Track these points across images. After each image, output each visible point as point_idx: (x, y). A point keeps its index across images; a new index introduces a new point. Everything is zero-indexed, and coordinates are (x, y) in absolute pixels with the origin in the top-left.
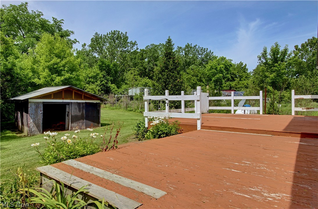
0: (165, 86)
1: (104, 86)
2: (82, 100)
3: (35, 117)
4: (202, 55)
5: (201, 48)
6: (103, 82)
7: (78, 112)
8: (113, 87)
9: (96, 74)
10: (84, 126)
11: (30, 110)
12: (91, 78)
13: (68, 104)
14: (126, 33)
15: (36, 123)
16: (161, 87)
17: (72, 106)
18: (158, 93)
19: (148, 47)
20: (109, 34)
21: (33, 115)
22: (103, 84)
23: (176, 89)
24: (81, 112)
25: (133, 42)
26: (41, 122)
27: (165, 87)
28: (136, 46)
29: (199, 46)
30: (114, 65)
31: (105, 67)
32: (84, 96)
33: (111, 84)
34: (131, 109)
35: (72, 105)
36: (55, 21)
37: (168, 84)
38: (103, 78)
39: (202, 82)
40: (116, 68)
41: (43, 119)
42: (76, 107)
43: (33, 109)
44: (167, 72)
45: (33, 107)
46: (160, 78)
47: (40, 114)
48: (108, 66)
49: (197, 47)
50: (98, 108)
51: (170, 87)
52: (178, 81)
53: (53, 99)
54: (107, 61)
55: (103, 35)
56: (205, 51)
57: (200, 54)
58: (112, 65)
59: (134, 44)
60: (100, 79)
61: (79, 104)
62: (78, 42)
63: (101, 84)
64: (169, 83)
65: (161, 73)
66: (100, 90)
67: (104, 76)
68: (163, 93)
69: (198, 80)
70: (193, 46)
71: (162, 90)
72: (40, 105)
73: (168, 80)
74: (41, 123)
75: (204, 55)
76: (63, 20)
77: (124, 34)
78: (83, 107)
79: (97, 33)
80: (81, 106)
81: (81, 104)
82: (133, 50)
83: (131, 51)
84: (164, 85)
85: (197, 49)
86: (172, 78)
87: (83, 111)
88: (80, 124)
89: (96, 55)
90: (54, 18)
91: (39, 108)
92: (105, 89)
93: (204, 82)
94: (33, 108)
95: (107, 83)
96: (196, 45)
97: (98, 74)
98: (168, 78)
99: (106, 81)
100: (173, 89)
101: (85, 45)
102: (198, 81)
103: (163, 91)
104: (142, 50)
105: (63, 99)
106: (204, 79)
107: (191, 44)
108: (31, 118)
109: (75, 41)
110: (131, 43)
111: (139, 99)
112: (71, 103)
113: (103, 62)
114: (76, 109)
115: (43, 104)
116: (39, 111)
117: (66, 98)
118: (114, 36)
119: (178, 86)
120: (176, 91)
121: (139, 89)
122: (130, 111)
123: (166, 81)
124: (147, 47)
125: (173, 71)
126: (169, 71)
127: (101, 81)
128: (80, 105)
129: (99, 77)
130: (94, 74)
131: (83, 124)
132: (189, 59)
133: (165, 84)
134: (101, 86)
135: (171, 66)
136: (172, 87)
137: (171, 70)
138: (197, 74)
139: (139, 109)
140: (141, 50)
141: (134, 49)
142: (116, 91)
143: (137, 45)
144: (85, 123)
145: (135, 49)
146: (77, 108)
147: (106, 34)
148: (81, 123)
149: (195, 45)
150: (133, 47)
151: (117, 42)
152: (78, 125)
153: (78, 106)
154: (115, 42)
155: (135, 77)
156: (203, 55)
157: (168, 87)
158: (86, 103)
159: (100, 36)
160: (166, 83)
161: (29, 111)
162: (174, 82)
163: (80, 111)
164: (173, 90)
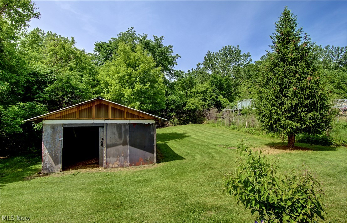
0: (281, 91)
1: (214, 100)
2: (124, 119)
3: (51, 146)
4: (338, 56)
5: (336, 48)
6: (213, 96)
7: (118, 140)
8: (225, 101)
9: (205, 89)
10: (127, 162)
11: (44, 135)
12: (201, 93)
13: (102, 126)
14: (238, 46)
15: (52, 155)
16: (273, 94)
17: (107, 130)
18: (266, 104)
19: (264, 57)
20: (221, 51)
21: (48, 144)
22: (213, 99)
23: (304, 95)
24: (122, 140)
25: (246, 54)
26: (60, 154)
27: (282, 93)
28: (249, 58)
29: (333, 46)
30: (226, 79)
31: (217, 82)
32: (127, 113)
33: (223, 98)
34: (235, 127)
35: (108, 128)
36: (156, 39)
37: (286, 87)
38: (213, 92)
39: (342, 89)
40: (228, 82)
41: (63, 149)
42: (115, 130)
43: (49, 135)
44: (284, 66)
45: (50, 131)
46: (269, 80)
47: (59, 142)
48: (220, 81)
49: (329, 47)
50: (152, 133)
51: (290, 93)
52: (310, 81)
53: (78, 119)
54: (218, 76)
55: (215, 52)
56: (343, 51)
57: (335, 56)
58: (223, 80)
59: (247, 56)
60: (209, 94)
61: (119, 126)
62: (180, 56)
63: (210, 99)
64: (289, 86)
65: (271, 70)
66: (210, 104)
67: (214, 91)
68: (276, 105)
69: (335, 87)
70: (323, 48)
71: (274, 99)
72: (58, 129)
73: (286, 79)
74: (60, 156)
75: (342, 56)
76: (163, 37)
77: (236, 47)
78: (126, 131)
79: (209, 52)
80: (123, 129)
81: (123, 126)
82: (246, 63)
83: (244, 64)
84: (279, 89)
85: (330, 50)
86: (294, 76)
87: (125, 137)
88: (120, 158)
89: (210, 72)
90: (154, 37)
91: (57, 132)
92: (215, 103)
93: (344, 89)
94: (49, 133)
95: (217, 97)
96: (328, 46)
97: (208, 89)
98: (285, 77)
99: (216, 95)
100: (299, 96)
101: (199, 64)
102: (335, 89)
103: (276, 101)
104: (258, 62)
105: (94, 119)
106: (344, 85)
107: (321, 46)
108: (46, 148)
109: (177, 56)
110: (244, 55)
111: (247, 113)
112: (107, 124)
113: (215, 78)
114: (114, 134)
115: (64, 127)
116: (57, 137)
117: (99, 118)
118: (226, 51)
119: (310, 89)
120: (305, 99)
121: (250, 102)
122: (234, 129)
123: (283, 82)
124: (262, 57)
125: (297, 63)
126: (287, 65)
127: (211, 96)
128: (121, 128)
129: (208, 92)
130: (204, 89)
131: (126, 158)
132: (318, 63)
133: (281, 87)
134: (211, 101)
135: (292, 54)
136: (294, 92)
137: (292, 61)
138: (333, 80)
139: (245, 127)
140: (256, 62)
141: (247, 60)
142: (228, 105)
143: (250, 56)
144: (128, 158)
145: (249, 61)
146: (116, 133)
147: (218, 51)
148: (123, 156)
149: (326, 46)
150: (246, 59)
151: (229, 56)
152: (117, 160)
153: (117, 129)
154: (227, 57)
155: (248, 89)
156: (340, 56)
157: (287, 93)
158: (130, 124)
159: (212, 54)
160: (283, 85)
161: (43, 137)
162: (299, 83)
163: (120, 137)
164: (297, 97)
